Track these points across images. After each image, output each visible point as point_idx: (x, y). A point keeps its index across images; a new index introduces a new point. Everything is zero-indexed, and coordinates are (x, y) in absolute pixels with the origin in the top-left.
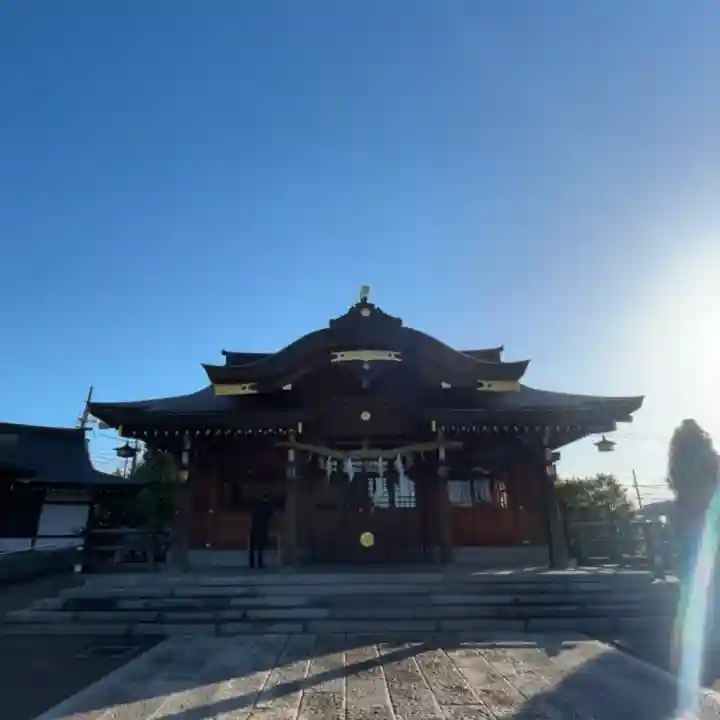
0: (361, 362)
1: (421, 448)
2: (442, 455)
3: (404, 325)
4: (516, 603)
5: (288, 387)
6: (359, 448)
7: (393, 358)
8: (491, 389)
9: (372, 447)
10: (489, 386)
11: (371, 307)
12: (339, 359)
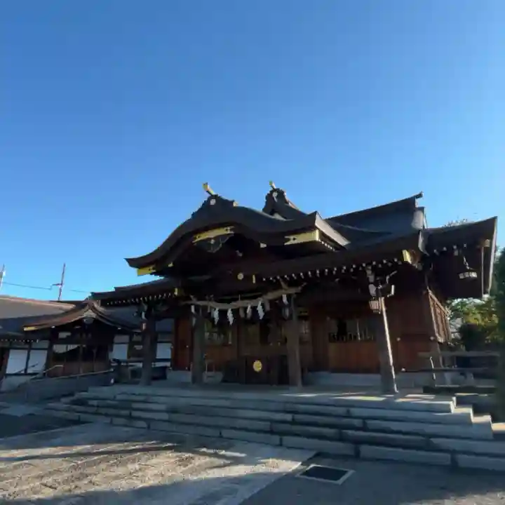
0: (210, 239)
1: (271, 296)
2: (285, 300)
3: (234, 205)
4: (293, 422)
5: (171, 265)
6: (236, 300)
7: (229, 232)
8: (296, 242)
9: (243, 299)
10: (294, 239)
11: (215, 197)
12: (198, 239)
